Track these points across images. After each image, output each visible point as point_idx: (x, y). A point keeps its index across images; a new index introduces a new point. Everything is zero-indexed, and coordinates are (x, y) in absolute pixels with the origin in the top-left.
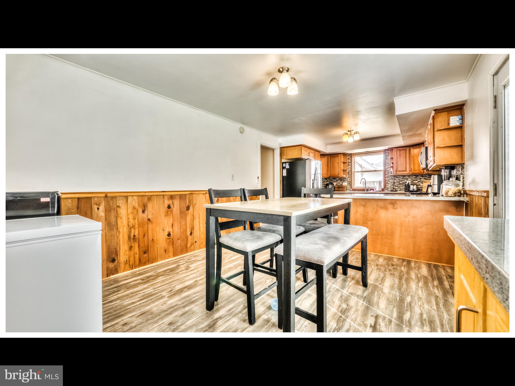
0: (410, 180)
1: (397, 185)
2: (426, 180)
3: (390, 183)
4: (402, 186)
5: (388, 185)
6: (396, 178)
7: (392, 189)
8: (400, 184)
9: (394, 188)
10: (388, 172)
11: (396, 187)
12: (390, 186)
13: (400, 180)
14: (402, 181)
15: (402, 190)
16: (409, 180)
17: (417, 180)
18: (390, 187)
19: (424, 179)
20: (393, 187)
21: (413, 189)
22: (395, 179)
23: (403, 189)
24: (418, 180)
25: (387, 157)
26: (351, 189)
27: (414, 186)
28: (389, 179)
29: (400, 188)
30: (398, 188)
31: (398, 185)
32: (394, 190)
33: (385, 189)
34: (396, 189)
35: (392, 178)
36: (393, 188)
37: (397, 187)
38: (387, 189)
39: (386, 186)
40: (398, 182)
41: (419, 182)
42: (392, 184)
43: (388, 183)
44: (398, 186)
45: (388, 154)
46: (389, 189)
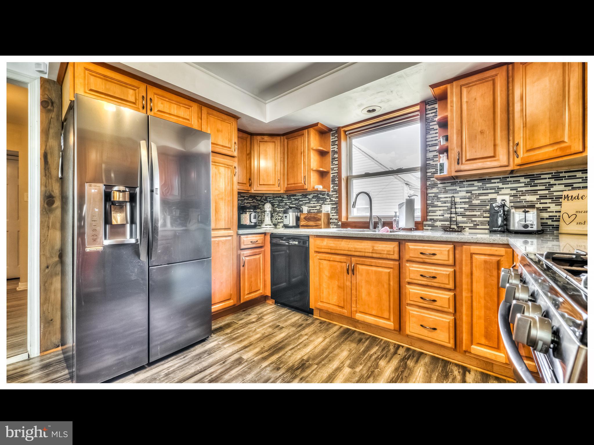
0: (508, 191)
1: (462, 210)
3: (439, 204)
4: (479, 213)
5: (434, 212)
6: (458, 188)
7: (448, 223)
8: (472, 207)
9: (454, 219)
10: (434, 170)
11: (460, 219)
12: (440, 213)
13: (473, 192)
14: (480, 198)
15: (478, 227)
16: (503, 191)
17: (535, 192)
18: (442, 217)
19: (567, 185)
20: (449, 215)
21: (526, 226)
22: (457, 192)
23: (482, 223)
24: (539, 192)
25: (431, 124)
26: (340, 223)
27: (525, 212)
28: (437, 191)
29: (474, 219)
30: (465, 219)
31: (466, 210)
32: (452, 226)
33: (425, 223)
34: (460, 225)
35: (447, 188)
36: (451, 220)
37: (463, 215)
38: (430, 223)
39: (430, 214)
40: (467, 200)
41: (544, 197)
42: (446, 208)
43: (436, 203)
44: (467, 213)
45: (434, 114)
46: (438, 224)
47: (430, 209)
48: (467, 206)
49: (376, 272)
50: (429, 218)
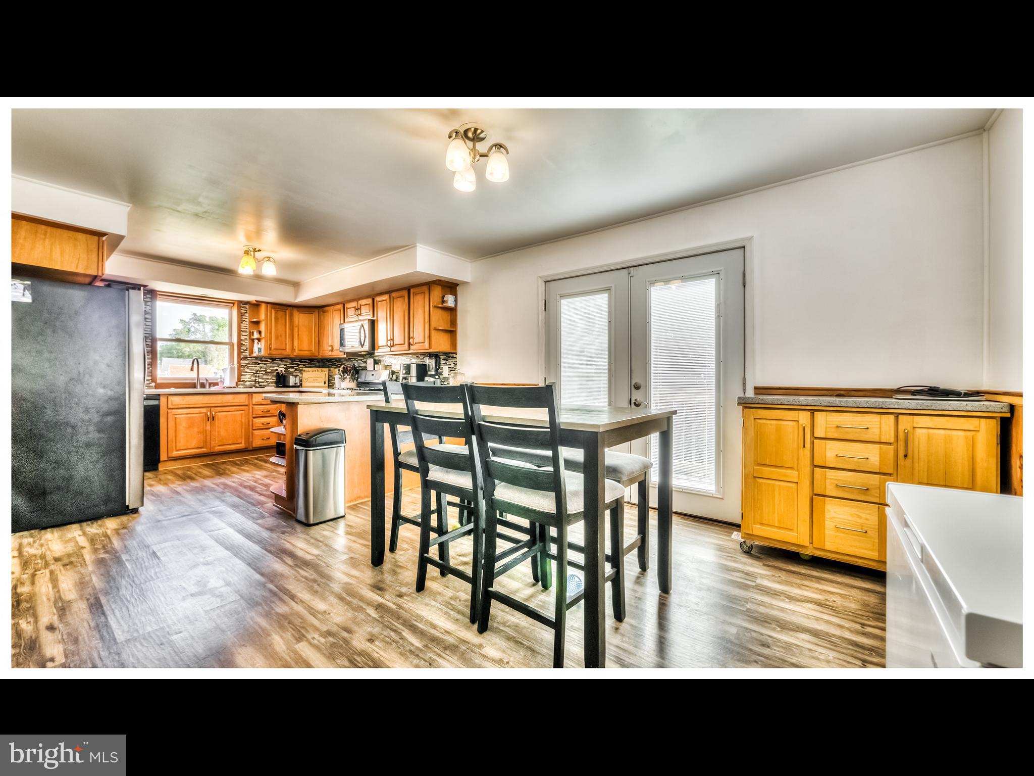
0: (283, 366)
1: (262, 375)
2: (306, 367)
3: (248, 371)
4: (270, 377)
5: (245, 375)
6: (259, 362)
7: (254, 383)
8: (267, 374)
9: (257, 381)
11: (260, 380)
12: (249, 376)
13: (268, 365)
14: (271, 368)
15: (270, 385)
16: (281, 366)
17: (292, 367)
18: (250, 379)
19: (304, 365)
20: (255, 378)
21: (296, 384)
22: (259, 364)
23: (272, 383)
24: (295, 368)
25: (244, 317)
26: (153, 384)
27: (296, 377)
28: (247, 362)
29: (267, 380)
30: (263, 380)
31: (264, 375)
32: (256, 385)
33: (239, 383)
34: (261, 384)
35: (253, 361)
36: (255, 381)
37: (262, 378)
38: (242, 383)
39: (242, 377)
40: (264, 369)
41: (296, 370)
42: (252, 374)
43: (246, 370)
44: (264, 377)
45: (245, 311)
46: (248, 383)
47: (242, 373)
48: (264, 373)
49: (232, 415)
50: (242, 379)
